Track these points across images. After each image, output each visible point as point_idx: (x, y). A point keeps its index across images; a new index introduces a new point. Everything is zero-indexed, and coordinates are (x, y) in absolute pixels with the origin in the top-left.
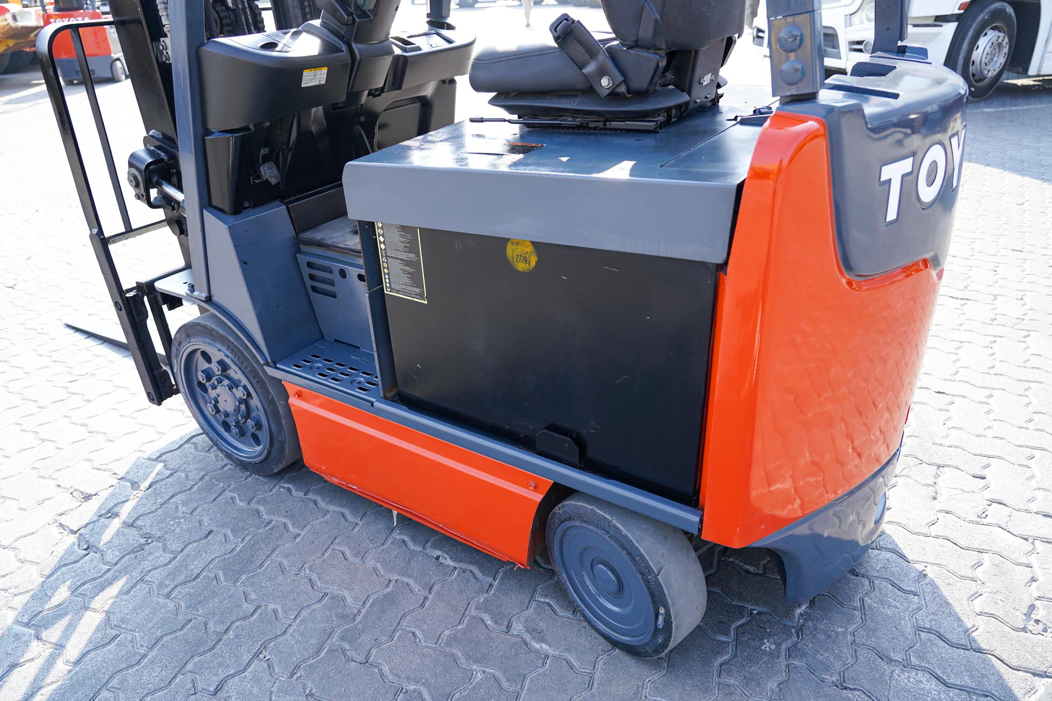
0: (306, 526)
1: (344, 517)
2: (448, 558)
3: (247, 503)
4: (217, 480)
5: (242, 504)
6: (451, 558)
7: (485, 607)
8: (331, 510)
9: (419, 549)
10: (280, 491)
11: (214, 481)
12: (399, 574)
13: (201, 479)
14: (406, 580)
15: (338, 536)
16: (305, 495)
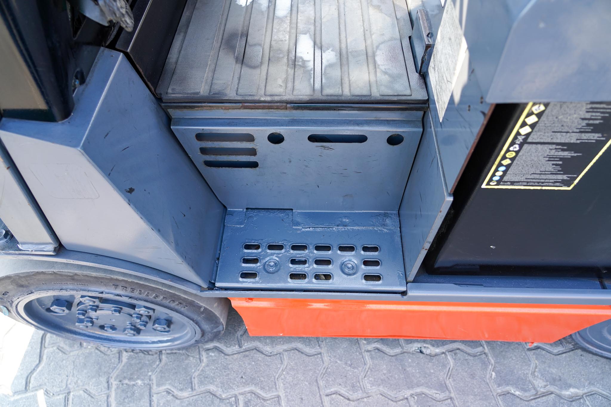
0: (275, 383)
1: (302, 353)
2: (429, 346)
3: (190, 390)
4: (130, 379)
5: (185, 394)
6: (433, 346)
7: (502, 380)
8: (281, 351)
9: (398, 350)
10: (211, 356)
11: (126, 381)
12: (409, 388)
13: (109, 388)
14: (418, 390)
15: (317, 377)
16: (240, 347)
